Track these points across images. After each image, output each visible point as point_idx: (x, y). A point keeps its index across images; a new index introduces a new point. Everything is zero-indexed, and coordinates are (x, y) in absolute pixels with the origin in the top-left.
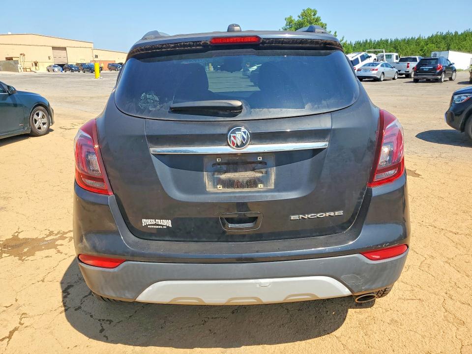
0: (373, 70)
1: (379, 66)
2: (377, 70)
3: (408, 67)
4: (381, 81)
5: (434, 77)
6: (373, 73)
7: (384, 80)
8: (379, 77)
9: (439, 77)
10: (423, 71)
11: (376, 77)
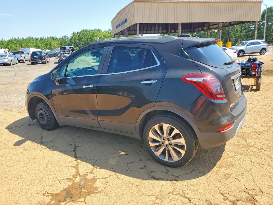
0: (5, 59)
1: (7, 57)
2: (7, 59)
3: (21, 56)
4: (11, 65)
5: (42, 61)
6: (6, 61)
7: (13, 64)
8: (9, 63)
9: (45, 61)
10: (36, 59)
11: (8, 63)
